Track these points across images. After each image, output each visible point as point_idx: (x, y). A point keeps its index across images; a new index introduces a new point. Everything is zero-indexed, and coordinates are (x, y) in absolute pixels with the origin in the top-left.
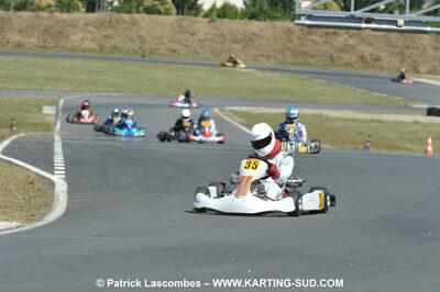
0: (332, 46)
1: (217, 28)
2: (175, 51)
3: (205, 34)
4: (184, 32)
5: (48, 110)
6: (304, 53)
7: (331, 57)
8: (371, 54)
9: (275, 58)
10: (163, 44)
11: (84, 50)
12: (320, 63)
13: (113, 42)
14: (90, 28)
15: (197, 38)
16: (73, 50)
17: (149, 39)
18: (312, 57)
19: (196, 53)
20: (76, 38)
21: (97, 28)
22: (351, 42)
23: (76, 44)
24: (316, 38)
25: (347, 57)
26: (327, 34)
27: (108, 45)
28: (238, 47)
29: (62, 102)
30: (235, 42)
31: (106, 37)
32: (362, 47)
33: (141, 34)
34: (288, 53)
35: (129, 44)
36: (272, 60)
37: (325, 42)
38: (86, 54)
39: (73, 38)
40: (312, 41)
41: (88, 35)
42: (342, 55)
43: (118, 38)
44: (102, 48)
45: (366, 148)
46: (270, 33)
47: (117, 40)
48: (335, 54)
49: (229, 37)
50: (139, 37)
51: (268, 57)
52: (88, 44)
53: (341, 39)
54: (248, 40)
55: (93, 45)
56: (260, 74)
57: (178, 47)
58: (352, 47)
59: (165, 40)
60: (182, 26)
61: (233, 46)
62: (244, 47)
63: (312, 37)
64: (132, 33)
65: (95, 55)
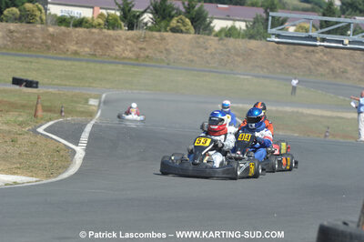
0: (311, 61)
1: (224, 45)
2: (192, 61)
3: (216, 49)
4: (200, 47)
5: (93, 102)
6: (289, 66)
7: (310, 69)
8: (340, 68)
9: (268, 69)
10: (183, 55)
11: (124, 58)
12: (301, 73)
13: (146, 53)
14: (129, 42)
15: (209, 51)
16: (116, 58)
17: (173, 51)
18: (296, 68)
19: (207, 62)
20: (118, 49)
21: (135, 42)
22: (325, 58)
23: (119, 54)
24: (299, 55)
25: (321, 70)
26: (307, 51)
27: (142, 55)
28: (240, 59)
29: (104, 96)
30: (237, 55)
31: (141, 49)
32: (333, 62)
33: (167, 47)
34: (277, 65)
35: (158, 54)
36: (265, 70)
37: (306, 58)
38: (126, 61)
39: (116, 48)
40: (296, 56)
41: (128, 47)
42: (318, 68)
43: (150, 51)
44: (138, 57)
45: (326, 136)
46: (264, 50)
47: (149, 52)
48: (312, 67)
49: (233, 51)
50: (166, 50)
51: (262, 68)
52: (127, 54)
53: (317, 55)
54: (247, 55)
55: (131, 55)
56: (255, 80)
57: (195, 58)
58: (326, 62)
59: (185, 53)
60: (197, 42)
61: (236, 58)
62: (244, 60)
63: (296, 54)
64: (161, 46)
65: (132, 62)
